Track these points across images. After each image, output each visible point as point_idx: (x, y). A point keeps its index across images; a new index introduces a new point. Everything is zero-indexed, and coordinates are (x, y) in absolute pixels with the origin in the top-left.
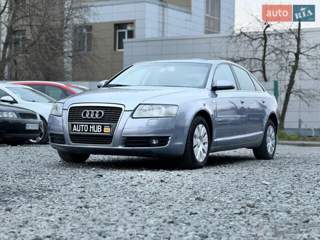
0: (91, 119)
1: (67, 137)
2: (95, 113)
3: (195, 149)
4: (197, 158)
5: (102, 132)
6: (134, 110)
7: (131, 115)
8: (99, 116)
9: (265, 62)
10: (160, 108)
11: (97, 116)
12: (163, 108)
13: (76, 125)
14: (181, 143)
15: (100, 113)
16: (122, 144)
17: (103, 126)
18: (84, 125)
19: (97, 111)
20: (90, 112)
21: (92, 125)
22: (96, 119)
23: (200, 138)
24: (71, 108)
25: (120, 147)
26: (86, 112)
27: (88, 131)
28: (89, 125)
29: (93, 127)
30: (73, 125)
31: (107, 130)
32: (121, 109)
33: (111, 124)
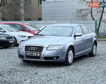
0: (33, 50)
1: (25, 56)
2: (34, 48)
3: (69, 59)
4: (69, 62)
5: (37, 55)
6: (48, 47)
7: (47, 49)
8: (35, 50)
9: (92, 10)
10: (57, 46)
11: (35, 49)
12: (58, 46)
13: (28, 52)
14: (64, 58)
15: (36, 48)
16: (44, 59)
17: (37, 53)
18: (30, 52)
19: (35, 48)
20: (32, 48)
21: (33, 53)
22: (34, 50)
23: (70, 55)
24: (26, 46)
25: (43, 60)
26: (31, 48)
27: (32, 55)
28: (32, 53)
29: (34, 53)
30: (26, 52)
31: (38, 54)
32: (43, 47)
33: (40, 52)
